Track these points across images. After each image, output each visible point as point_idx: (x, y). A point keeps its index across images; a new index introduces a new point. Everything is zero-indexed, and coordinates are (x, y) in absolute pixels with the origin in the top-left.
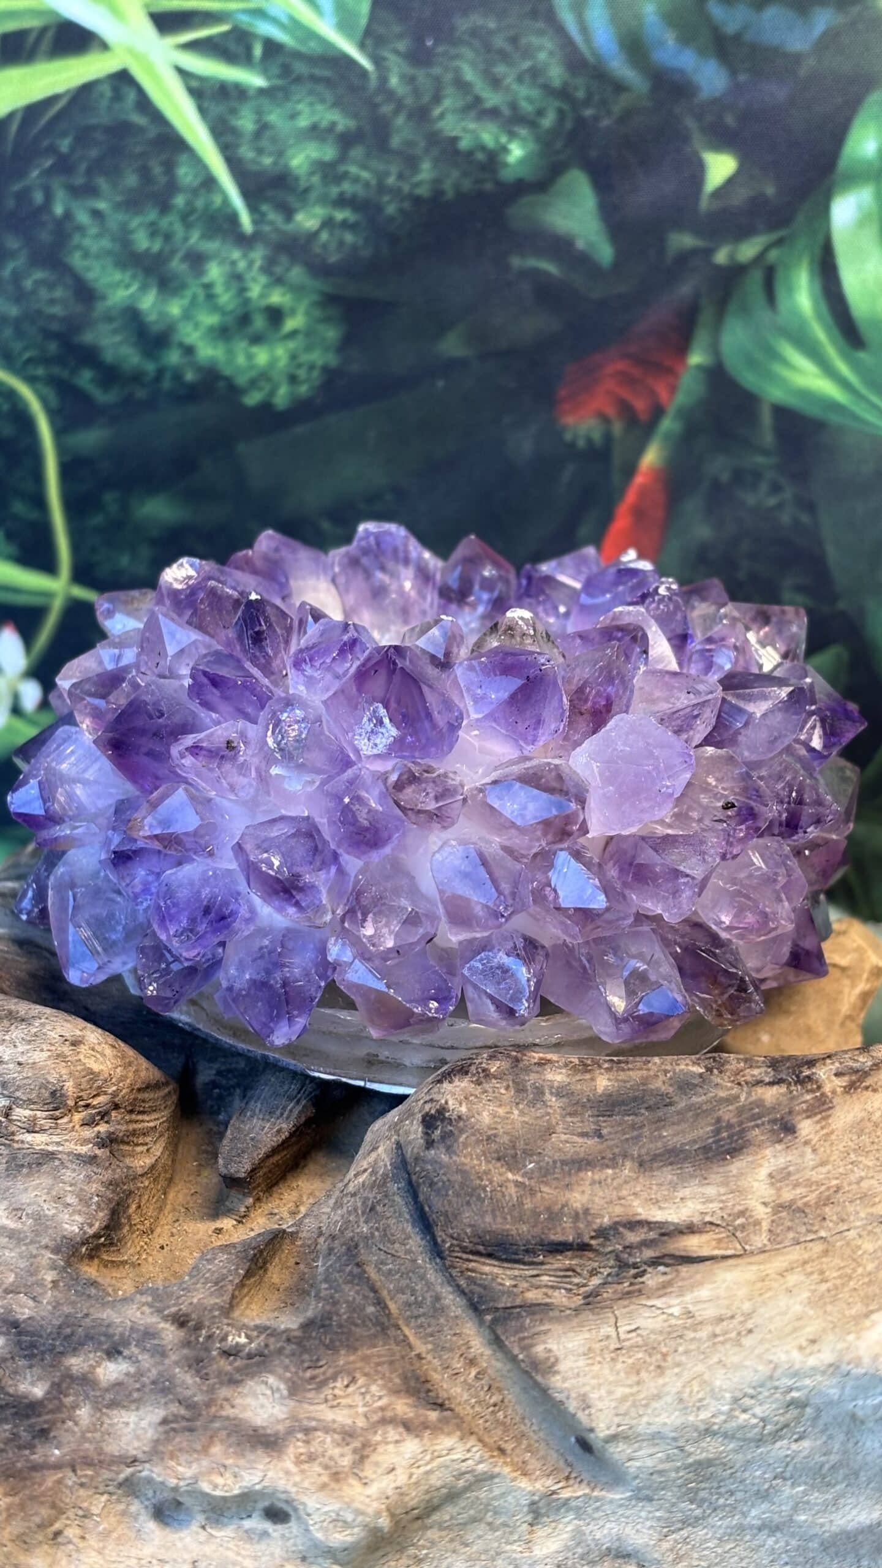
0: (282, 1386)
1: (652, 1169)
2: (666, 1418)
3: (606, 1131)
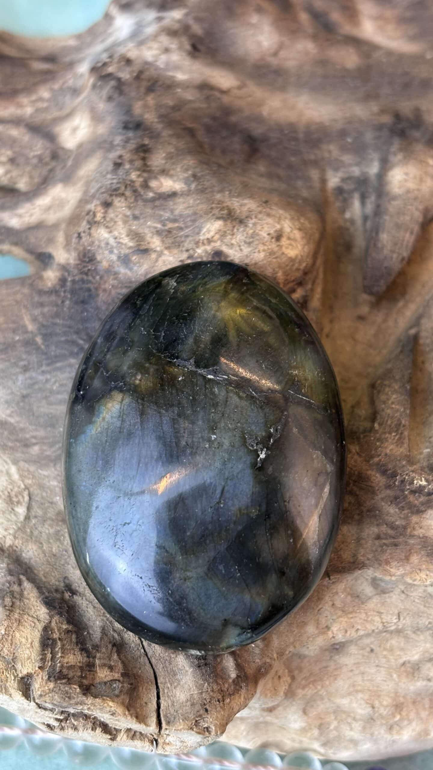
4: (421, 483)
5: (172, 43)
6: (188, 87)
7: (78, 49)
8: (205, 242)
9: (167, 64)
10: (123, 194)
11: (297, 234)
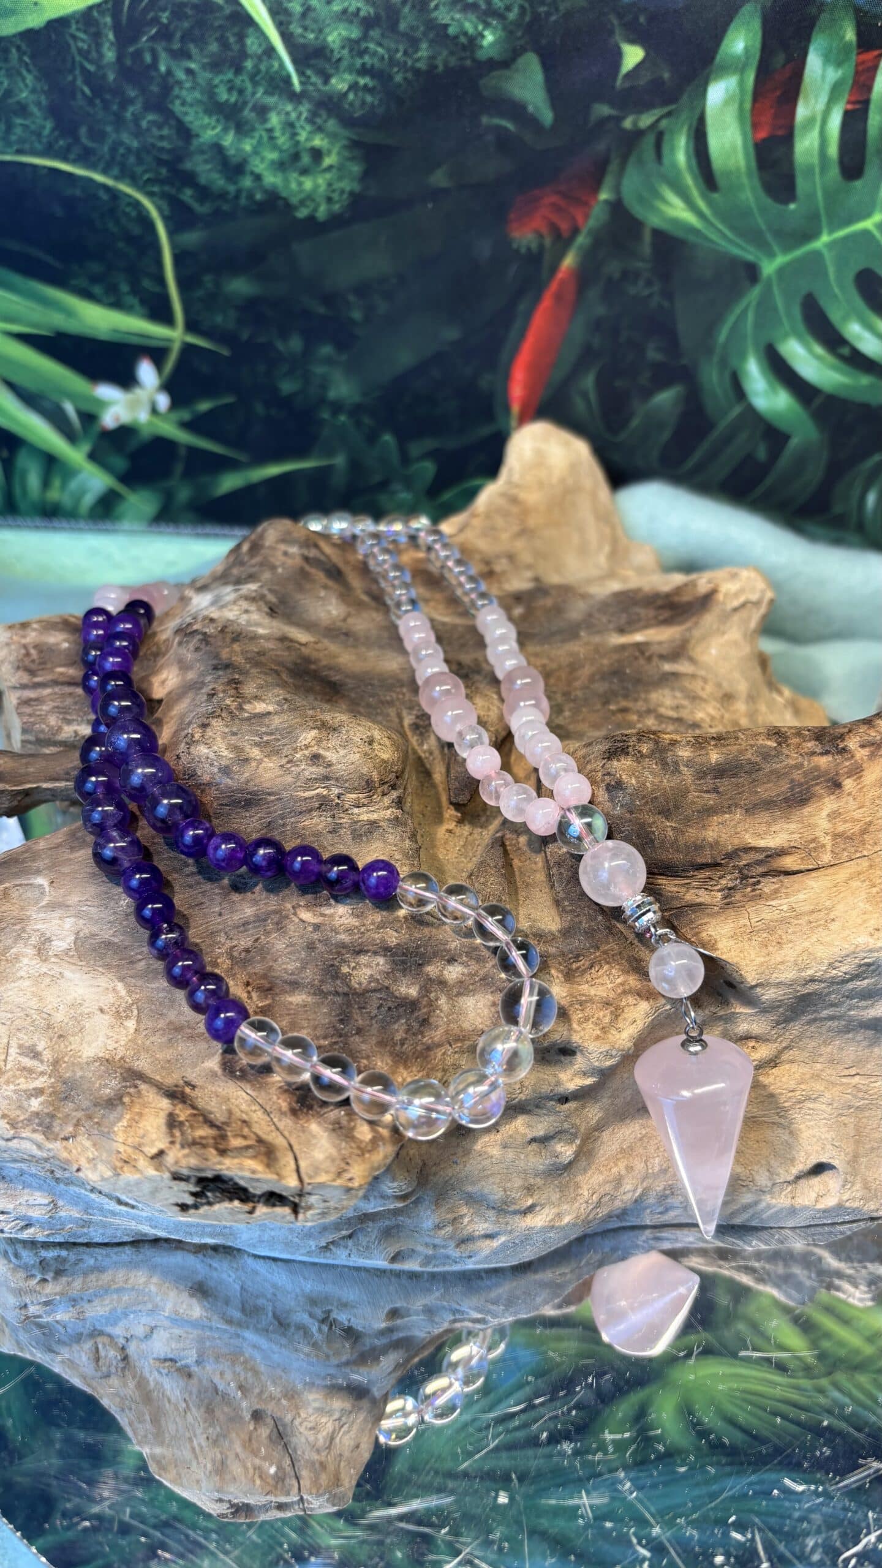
0: (560, 975)
1: (754, 814)
2: (788, 975)
3: (721, 789)
6: (269, 639)
8: (302, 748)
11: (387, 742)
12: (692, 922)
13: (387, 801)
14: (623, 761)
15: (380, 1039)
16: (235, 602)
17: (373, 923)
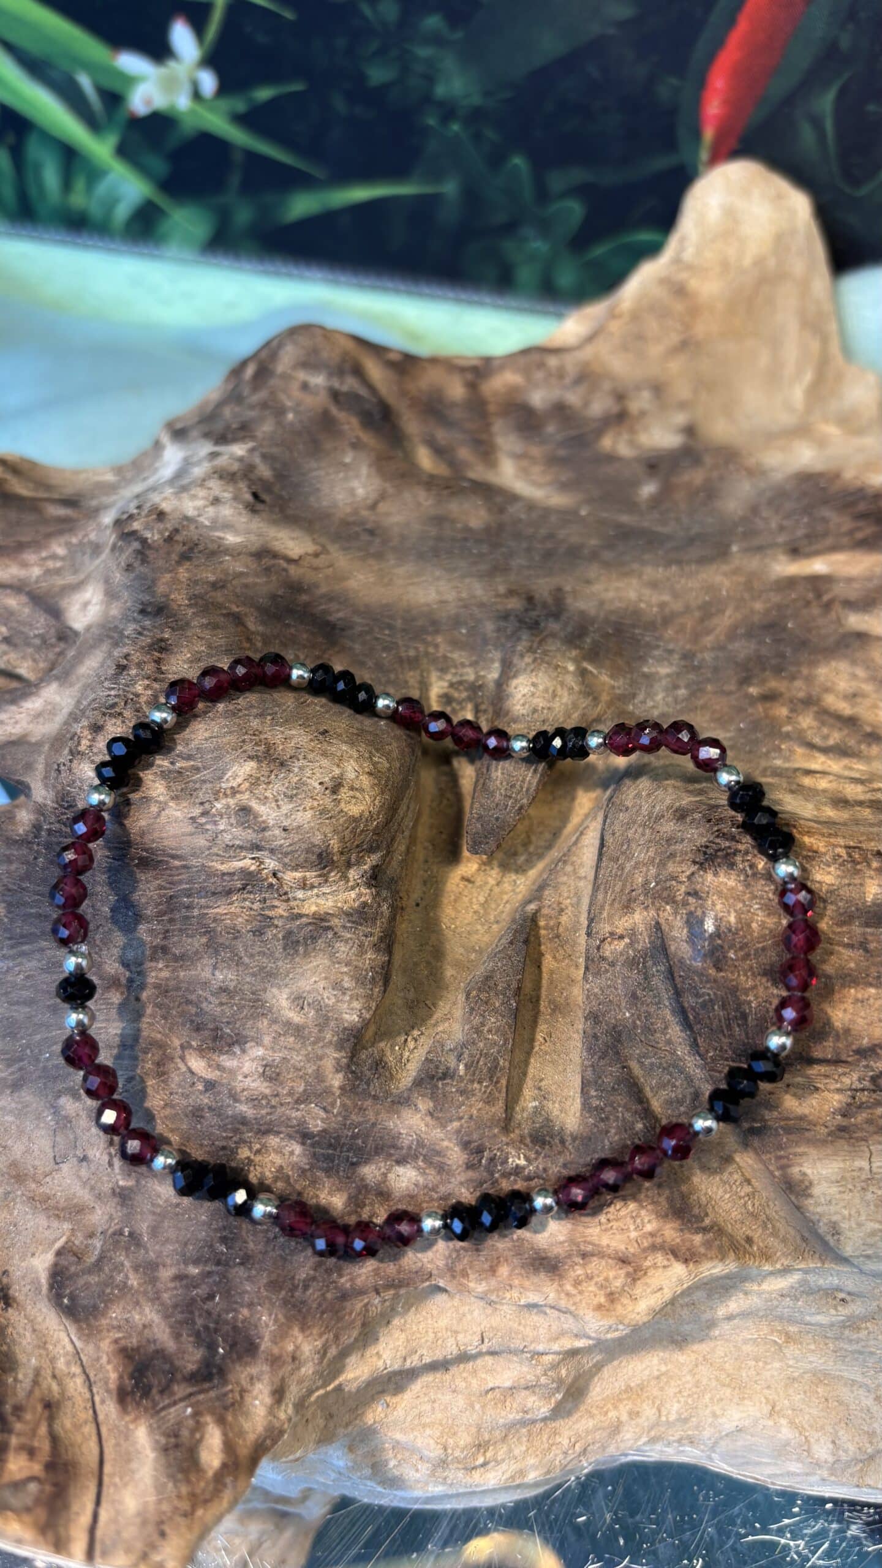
3: (872, 946)
4: (518, 1162)
5: (224, 491)
6: (239, 554)
7: (111, 488)
8: (228, 792)
9: (214, 521)
10: (120, 714)
11: (366, 781)
12: (780, 1147)
13: (353, 874)
14: (722, 878)
15: (274, 1277)
16: (202, 482)
17: (290, 1094)
